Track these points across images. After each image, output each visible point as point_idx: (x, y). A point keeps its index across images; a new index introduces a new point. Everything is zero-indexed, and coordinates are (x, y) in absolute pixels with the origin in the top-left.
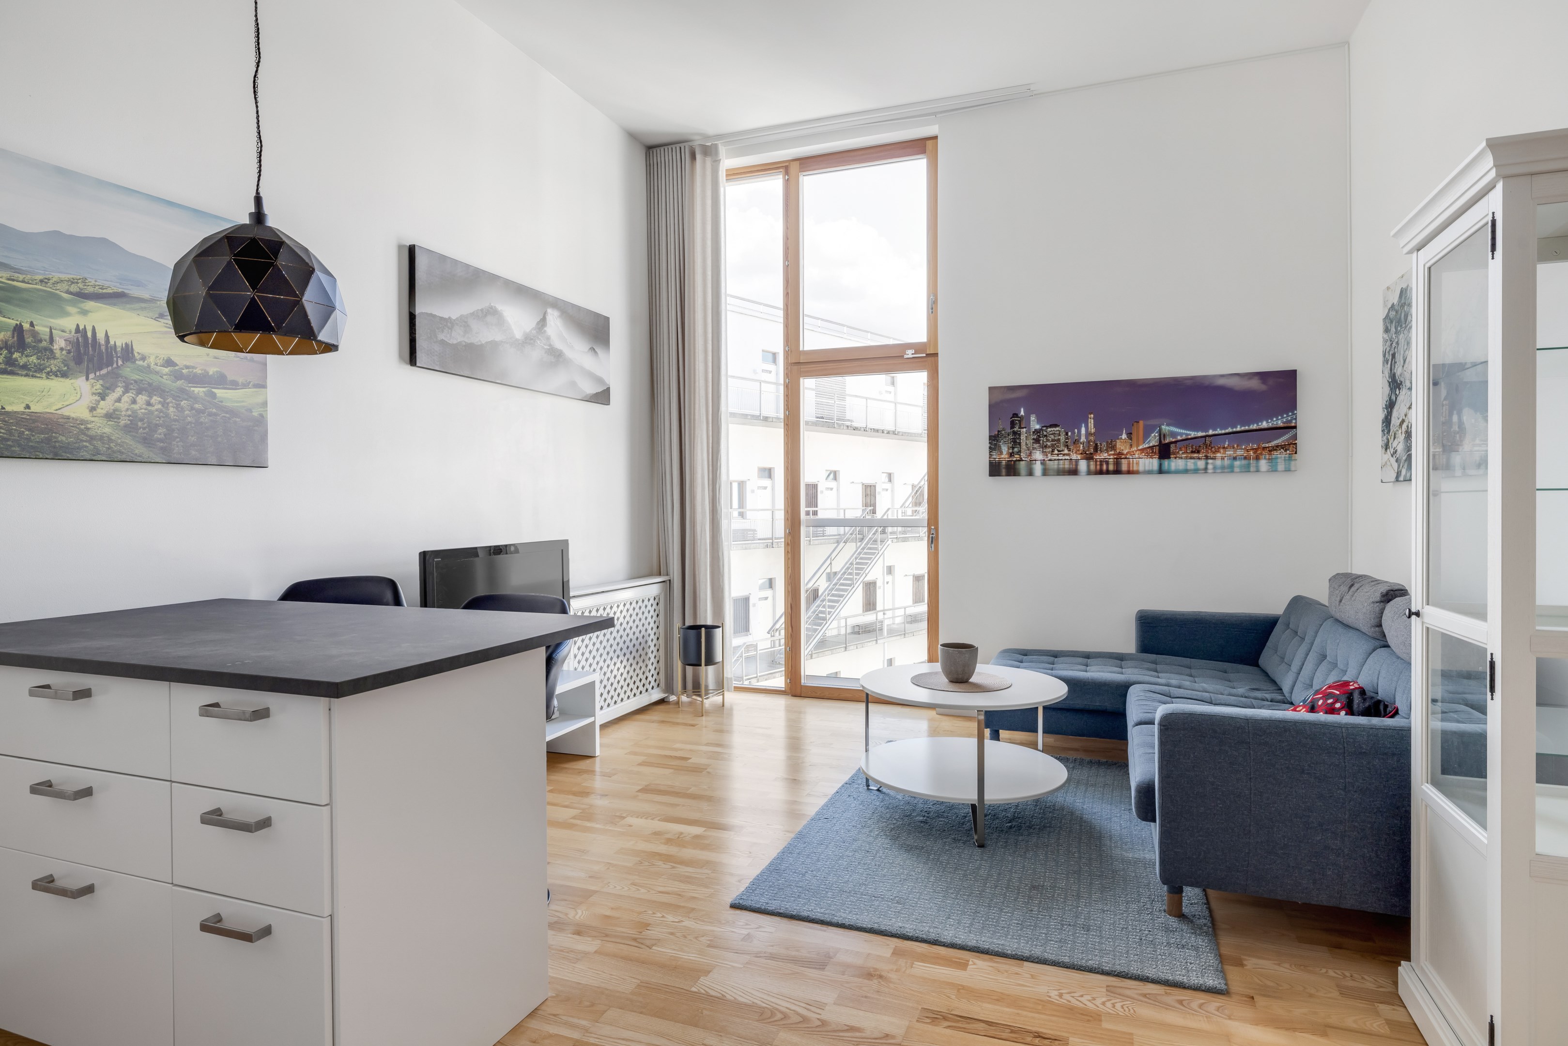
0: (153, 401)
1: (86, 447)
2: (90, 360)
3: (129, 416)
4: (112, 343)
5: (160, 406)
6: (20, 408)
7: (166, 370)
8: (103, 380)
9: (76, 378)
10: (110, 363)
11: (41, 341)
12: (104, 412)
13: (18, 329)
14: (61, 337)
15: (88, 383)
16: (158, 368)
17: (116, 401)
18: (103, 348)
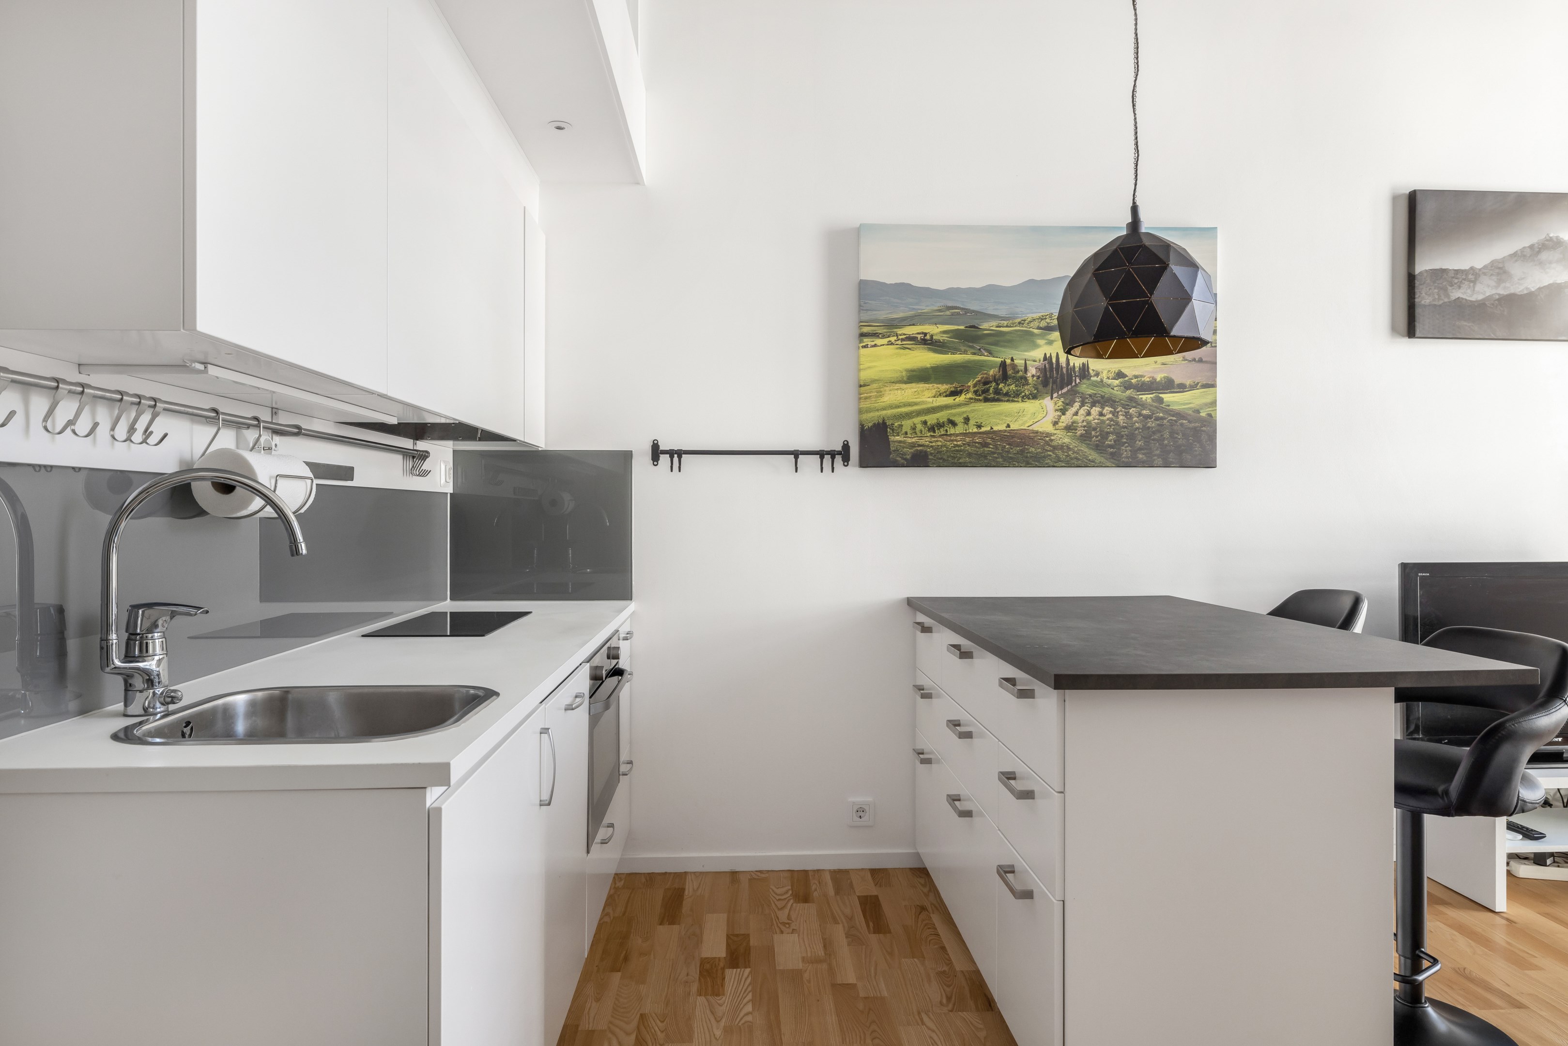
0: (1105, 411)
1: (1050, 455)
2: (1054, 382)
3: (1084, 427)
4: (1072, 364)
5: (1111, 416)
6: (1002, 427)
7: (1117, 382)
8: (1064, 397)
9: (1043, 399)
10: (1069, 382)
11: (1018, 372)
12: (1064, 425)
13: (1003, 365)
14: (1032, 367)
15: (1053, 401)
16: (1110, 381)
17: (1074, 415)
18: (1064, 370)
